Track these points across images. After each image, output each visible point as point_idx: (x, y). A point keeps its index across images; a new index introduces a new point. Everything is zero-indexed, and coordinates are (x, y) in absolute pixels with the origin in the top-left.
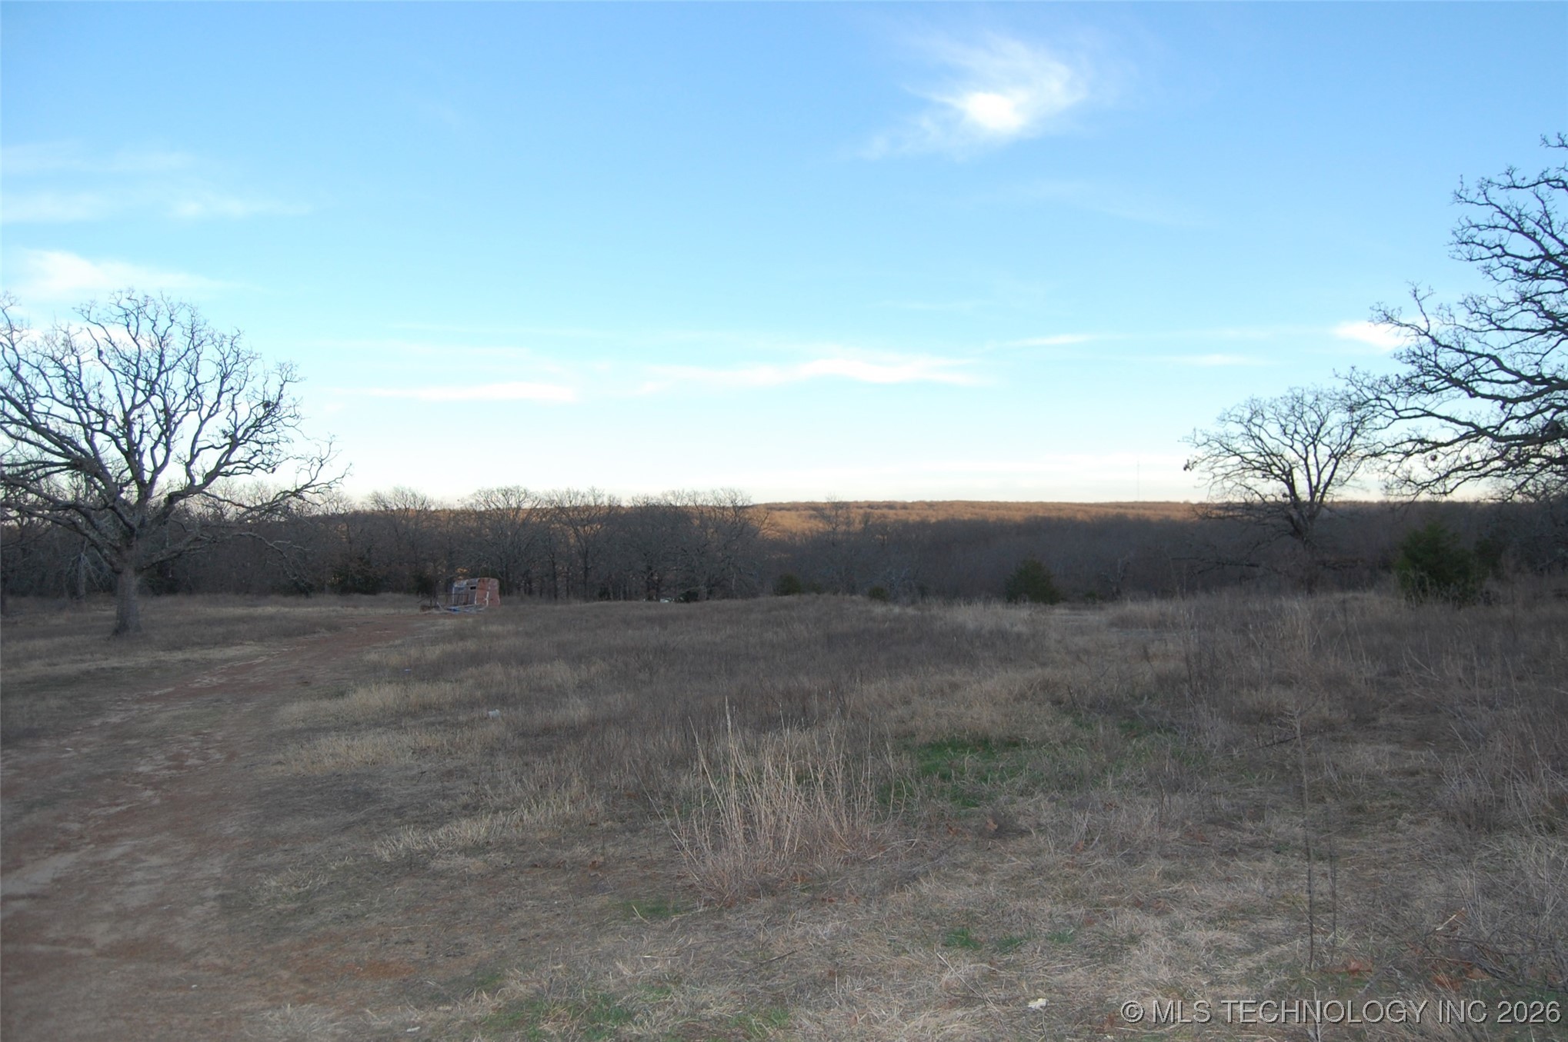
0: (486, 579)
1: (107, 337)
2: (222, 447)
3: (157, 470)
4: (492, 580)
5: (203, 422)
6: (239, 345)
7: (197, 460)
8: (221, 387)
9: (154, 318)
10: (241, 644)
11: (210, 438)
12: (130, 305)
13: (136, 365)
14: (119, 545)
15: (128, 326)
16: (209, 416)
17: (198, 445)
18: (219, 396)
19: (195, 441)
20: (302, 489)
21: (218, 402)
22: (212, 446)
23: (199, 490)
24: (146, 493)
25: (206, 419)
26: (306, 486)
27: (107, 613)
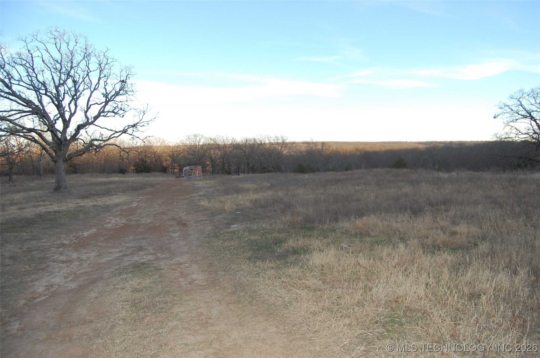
0: (197, 166)
1: (46, 49)
2: (101, 104)
3: (72, 115)
4: (199, 166)
5: (92, 92)
6: (108, 55)
7: (90, 110)
8: (100, 76)
9: (68, 42)
10: (116, 194)
11: (95, 100)
12: (56, 34)
13: (60, 64)
14: (55, 149)
15: (56, 44)
16: (95, 89)
17: (90, 103)
18: (99, 80)
19: (89, 101)
20: (136, 124)
21: (98, 83)
22: (97, 103)
23: (92, 123)
24: (67, 125)
25: (93, 91)
26: (138, 123)
27: (52, 181)
